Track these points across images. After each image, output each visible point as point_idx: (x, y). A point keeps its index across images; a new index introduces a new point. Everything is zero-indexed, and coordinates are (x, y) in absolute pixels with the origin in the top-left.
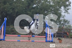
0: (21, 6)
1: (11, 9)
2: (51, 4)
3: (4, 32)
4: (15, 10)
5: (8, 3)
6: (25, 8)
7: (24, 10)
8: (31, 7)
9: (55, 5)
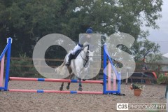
0: (45, 9)
1: (22, 16)
2: (117, 5)
3: (5, 70)
4: (32, 20)
5: (14, 4)
6: (54, 16)
7: (53, 19)
8: (68, 12)
9: (124, 8)
